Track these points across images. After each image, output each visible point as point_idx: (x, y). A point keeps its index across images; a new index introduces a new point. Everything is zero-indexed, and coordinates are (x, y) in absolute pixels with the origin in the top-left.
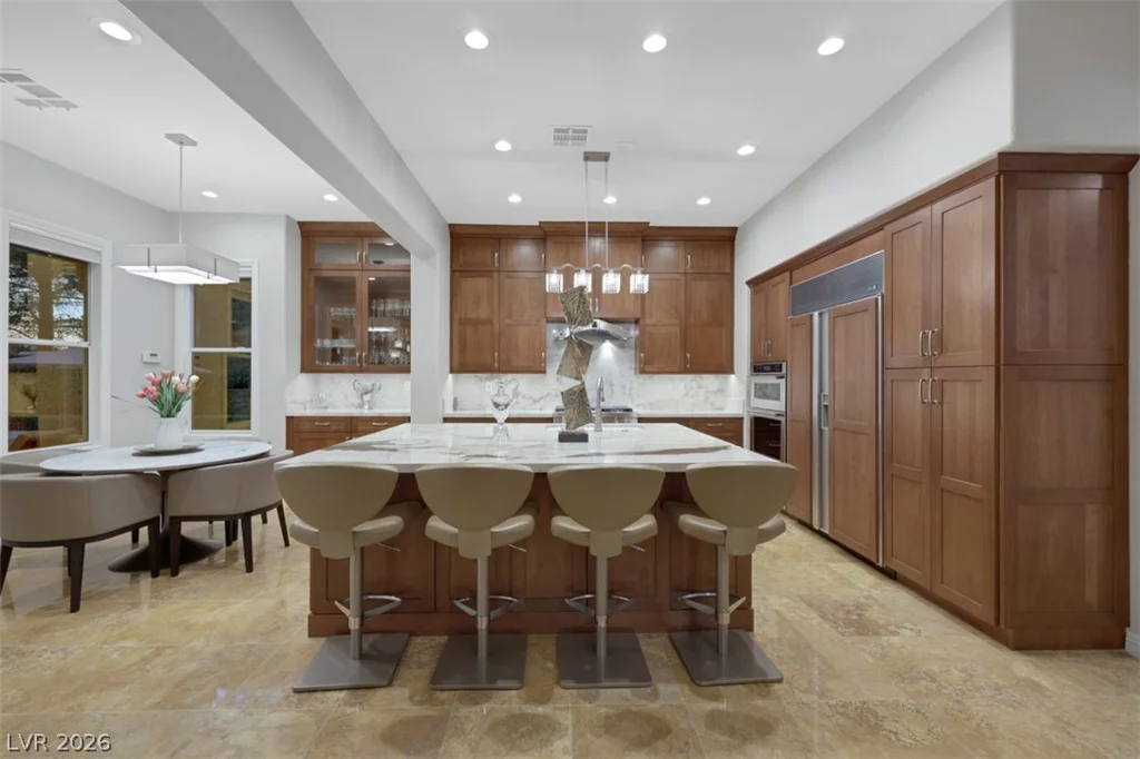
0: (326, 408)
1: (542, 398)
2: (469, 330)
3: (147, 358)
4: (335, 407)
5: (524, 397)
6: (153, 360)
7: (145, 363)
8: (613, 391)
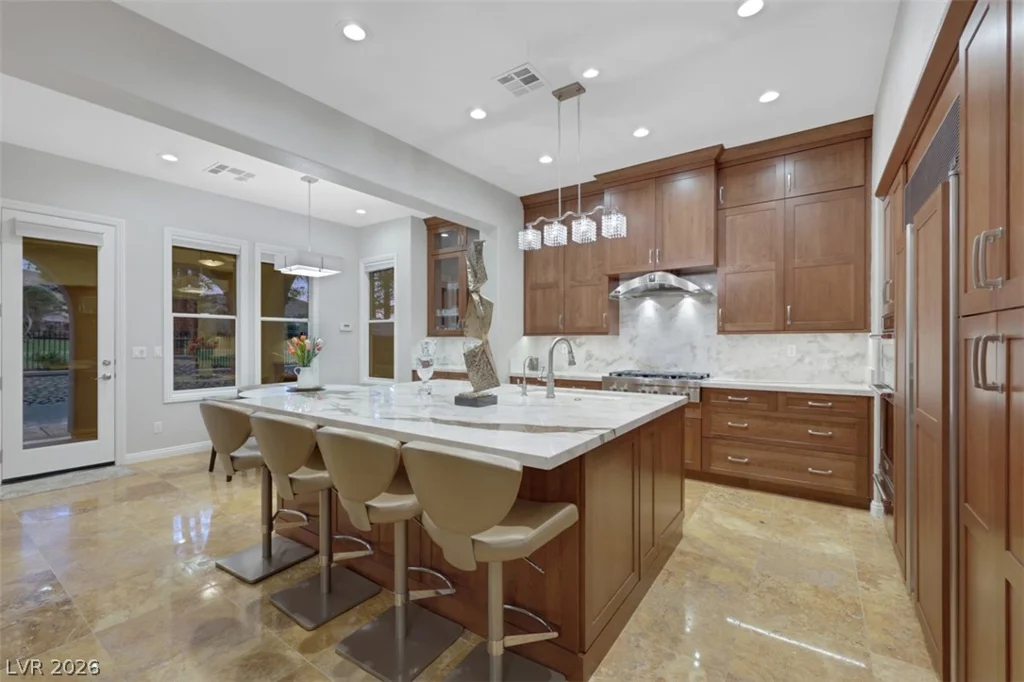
0: (447, 364)
1: (615, 361)
2: (539, 293)
3: (342, 328)
4: (453, 364)
5: (597, 359)
6: (347, 329)
7: (342, 331)
8: (694, 356)
